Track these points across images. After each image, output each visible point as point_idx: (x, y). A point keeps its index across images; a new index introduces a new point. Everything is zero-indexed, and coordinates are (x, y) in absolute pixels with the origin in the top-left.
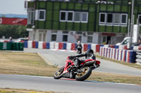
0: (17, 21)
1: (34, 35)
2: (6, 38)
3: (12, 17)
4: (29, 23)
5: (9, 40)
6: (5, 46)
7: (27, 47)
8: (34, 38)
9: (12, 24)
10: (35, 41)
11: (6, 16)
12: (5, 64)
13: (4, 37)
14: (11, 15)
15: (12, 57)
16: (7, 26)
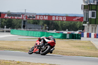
0: (76, 19)
1: (88, 29)
2: (69, 30)
3: (73, 16)
4: (85, 20)
5: (71, 32)
6: (68, 36)
7: (83, 37)
8: (88, 31)
9: (73, 21)
10: (89, 32)
11: (69, 16)
12: (68, 48)
13: (67, 30)
14: (72, 14)
15: (73, 44)
16: (69, 22)
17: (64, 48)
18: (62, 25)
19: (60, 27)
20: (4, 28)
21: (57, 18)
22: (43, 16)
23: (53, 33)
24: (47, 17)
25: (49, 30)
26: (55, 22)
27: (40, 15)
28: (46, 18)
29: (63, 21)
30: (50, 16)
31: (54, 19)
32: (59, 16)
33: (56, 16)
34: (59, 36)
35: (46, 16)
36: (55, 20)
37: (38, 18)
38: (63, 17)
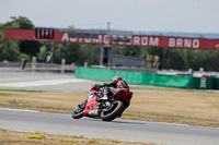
2: (206, 70)
3: (214, 37)
5: (210, 74)
6: (203, 83)
9: (215, 49)
11: (206, 37)
12: (204, 110)
13: (202, 69)
14: (214, 34)
16: (207, 52)
17: (196, 110)
18: (190, 58)
19: (187, 62)
20: (60, 63)
21: (179, 44)
22: (149, 37)
23: (171, 76)
24: (157, 39)
25: (160, 68)
26: (173, 51)
27: (141, 36)
28: (155, 42)
29: (192, 48)
30: (164, 39)
31: (172, 43)
32: (184, 39)
33: (176, 38)
34: (185, 82)
35: (154, 37)
36: (175, 47)
37: (136, 41)
38: (192, 39)
